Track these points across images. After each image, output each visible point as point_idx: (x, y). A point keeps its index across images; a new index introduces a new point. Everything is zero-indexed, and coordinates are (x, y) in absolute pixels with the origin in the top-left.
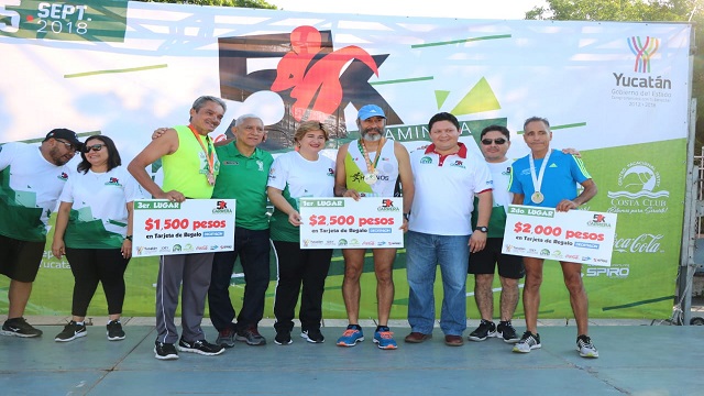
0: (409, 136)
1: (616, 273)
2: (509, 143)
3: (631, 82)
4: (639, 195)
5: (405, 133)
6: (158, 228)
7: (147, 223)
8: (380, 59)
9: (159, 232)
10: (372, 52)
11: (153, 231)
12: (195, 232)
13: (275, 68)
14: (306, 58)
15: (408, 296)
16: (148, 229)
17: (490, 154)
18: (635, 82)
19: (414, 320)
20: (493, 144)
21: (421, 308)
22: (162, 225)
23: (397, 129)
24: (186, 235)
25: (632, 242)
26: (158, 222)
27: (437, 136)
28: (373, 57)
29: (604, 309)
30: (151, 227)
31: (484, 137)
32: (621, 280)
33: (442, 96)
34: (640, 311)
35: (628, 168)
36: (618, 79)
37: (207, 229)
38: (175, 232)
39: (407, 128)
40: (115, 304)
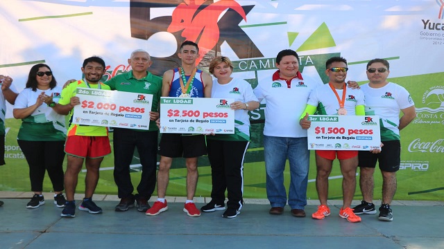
0: (267, 66)
1: (419, 167)
2: (389, 72)
3: (435, 27)
4: (437, 110)
5: (265, 63)
6: (323, 132)
7: (316, 129)
8: (248, 9)
9: (325, 135)
10: (242, 4)
11: (321, 134)
12: (349, 136)
13: (171, 15)
14: (194, 8)
15: (265, 182)
16: (317, 133)
17: (374, 79)
18: (439, 27)
19: (273, 199)
20: (377, 72)
21: (276, 190)
22: (326, 131)
23: (259, 60)
24: (343, 138)
25: (431, 145)
26: (323, 129)
27: (285, 66)
28: (243, 7)
29: (409, 194)
30: (319, 132)
31: (370, 67)
32: (422, 172)
33: (292, 36)
34: (436, 195)
35: (430, 91)
36: (425, 24)
37: (359, 135)
38: (336, 136)
39: (266, 60)
40: (58, 184)
